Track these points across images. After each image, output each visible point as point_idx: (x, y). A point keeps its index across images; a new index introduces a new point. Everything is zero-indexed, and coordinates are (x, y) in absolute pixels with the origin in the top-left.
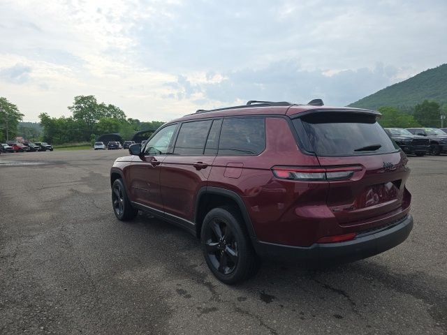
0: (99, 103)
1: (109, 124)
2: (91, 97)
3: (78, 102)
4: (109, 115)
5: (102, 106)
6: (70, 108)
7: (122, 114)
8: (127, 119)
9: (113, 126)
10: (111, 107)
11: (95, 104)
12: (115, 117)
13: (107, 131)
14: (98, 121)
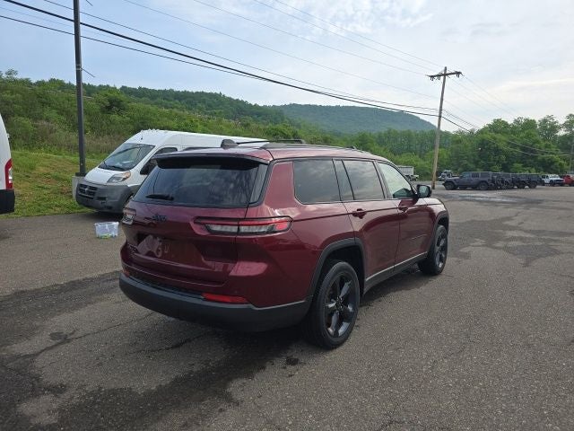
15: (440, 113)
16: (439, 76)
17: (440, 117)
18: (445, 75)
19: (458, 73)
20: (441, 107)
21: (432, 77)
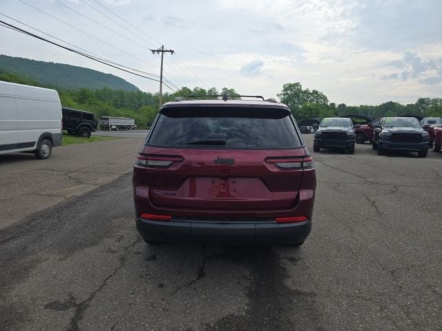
0: (304, 89)
1: (309, 109)
2: (297, 84)
3: (286, 89)
4: (312, 100)
5: (306, 92)
6: (278, 95)
7: (325, 98)
8: (329, 104)
9: (313, 111)
10: (315, 92)
11: (300, 90)
12: (317, 102)
13: (307, 116)
14: (300, 106)
15: (161, 79)
16: (158, 51)
17: (161, 82)
18: (163, 51)
19: (172, 52)
20: (161, 75)
21: (153, 51)
